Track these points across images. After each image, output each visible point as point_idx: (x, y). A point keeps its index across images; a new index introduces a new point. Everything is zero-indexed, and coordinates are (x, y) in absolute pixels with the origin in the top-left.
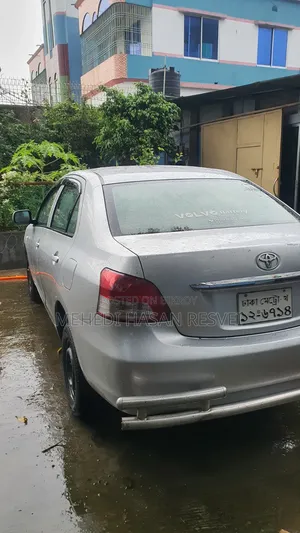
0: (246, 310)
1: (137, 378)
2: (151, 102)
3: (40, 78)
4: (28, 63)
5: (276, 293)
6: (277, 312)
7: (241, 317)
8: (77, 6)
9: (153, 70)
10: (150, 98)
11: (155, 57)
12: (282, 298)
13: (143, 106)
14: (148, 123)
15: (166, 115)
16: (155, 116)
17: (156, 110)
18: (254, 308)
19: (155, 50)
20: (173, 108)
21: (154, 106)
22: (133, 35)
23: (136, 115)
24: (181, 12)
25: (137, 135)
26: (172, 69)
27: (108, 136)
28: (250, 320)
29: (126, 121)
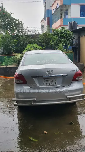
0: (45, 82)
1: (20, 96)
2: (65, 32)
3: (43, 26)
4: (41, 22)
5: (53, 79)
6: (53, 84)
7: (44, 84)
8: (52, 6)
9: (69, 22)
10: (64, 31)
11: (71, 18)
12: (54, 80)
13: (62, 33)
14: (63, 37)
15: (69, 35)
16: (65, 35)
17: (66, 34)
18: (47, 82)
19: (71, 16)
20: (71, 33)
21: (65, 33)
22: (66, 13)
23: (60, 35)
24: (79, 5)
25: (61, 41)
26: (75, 21)
27: (53, 41)
28: (46, 85)
29: (57, 37)
